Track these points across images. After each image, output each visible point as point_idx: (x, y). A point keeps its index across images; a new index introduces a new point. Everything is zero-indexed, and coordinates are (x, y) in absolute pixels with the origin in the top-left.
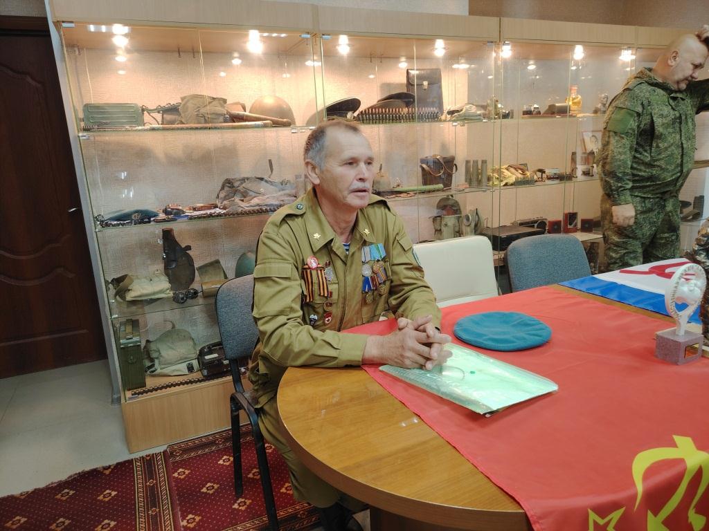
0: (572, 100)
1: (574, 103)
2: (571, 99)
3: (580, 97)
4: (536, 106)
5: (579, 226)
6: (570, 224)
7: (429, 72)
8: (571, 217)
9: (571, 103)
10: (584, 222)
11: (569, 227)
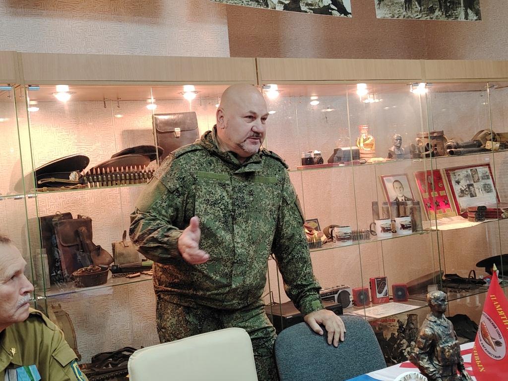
0: (364, 142)
1: (366, 145)
2: (362, 140)
3: (372, 138)
4: (316, 152)
5: (391, 293)
6: (380, 292)
7: (181, 116)
8: (380, 283)
9: (362, 145)
10: (397, 288)
11: (379, 296)
